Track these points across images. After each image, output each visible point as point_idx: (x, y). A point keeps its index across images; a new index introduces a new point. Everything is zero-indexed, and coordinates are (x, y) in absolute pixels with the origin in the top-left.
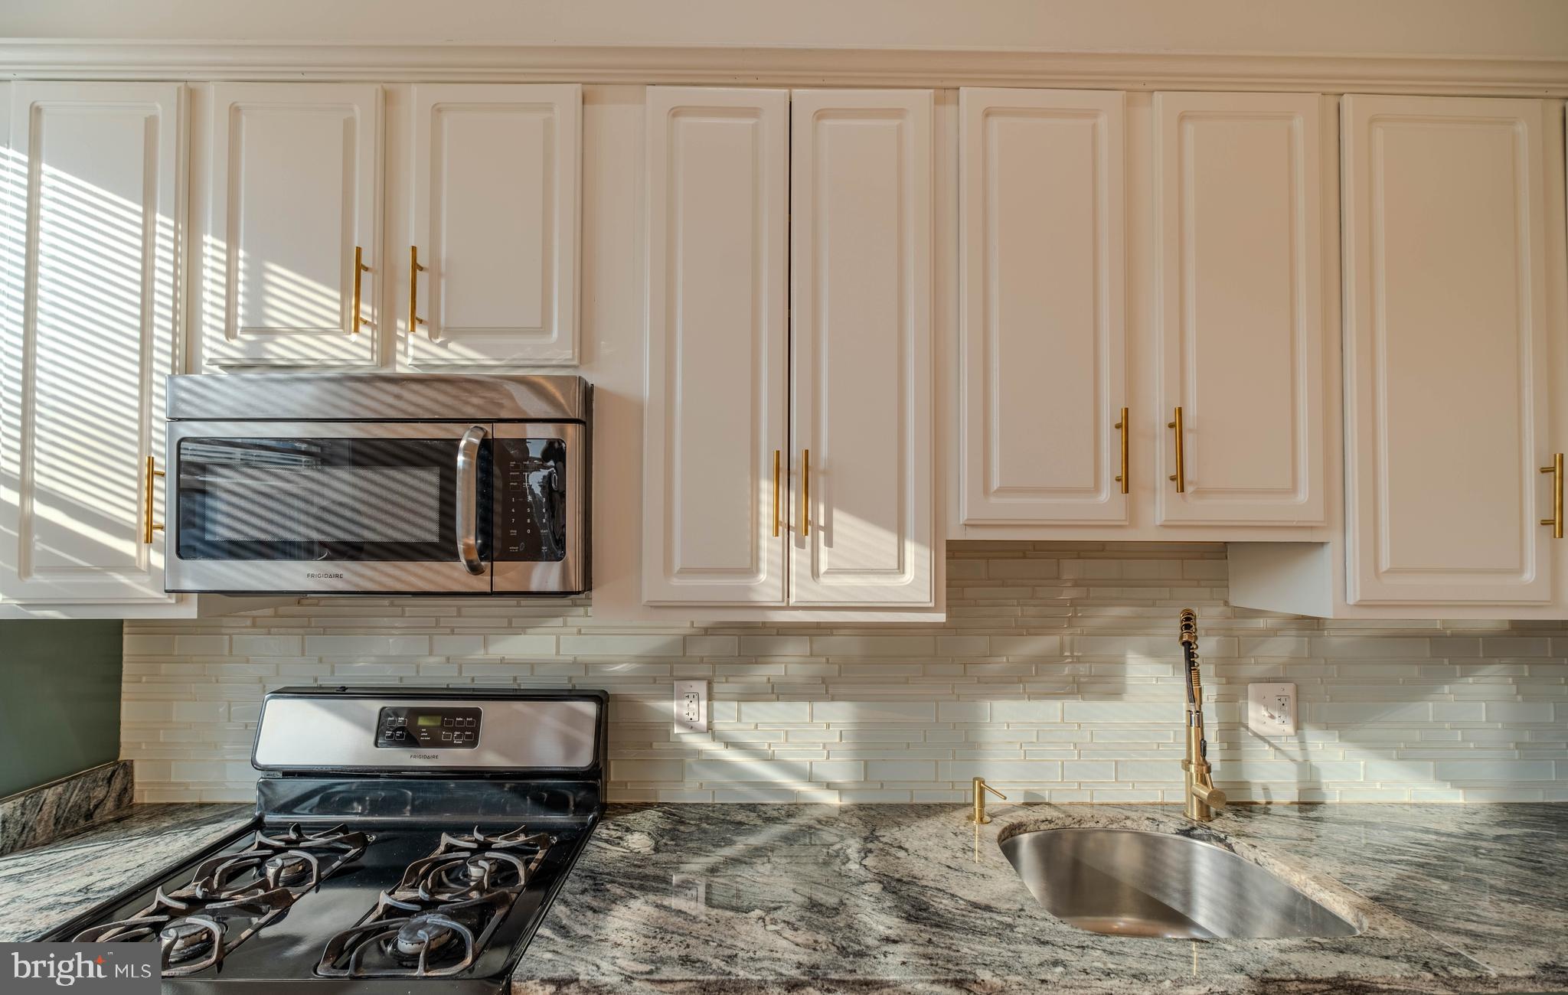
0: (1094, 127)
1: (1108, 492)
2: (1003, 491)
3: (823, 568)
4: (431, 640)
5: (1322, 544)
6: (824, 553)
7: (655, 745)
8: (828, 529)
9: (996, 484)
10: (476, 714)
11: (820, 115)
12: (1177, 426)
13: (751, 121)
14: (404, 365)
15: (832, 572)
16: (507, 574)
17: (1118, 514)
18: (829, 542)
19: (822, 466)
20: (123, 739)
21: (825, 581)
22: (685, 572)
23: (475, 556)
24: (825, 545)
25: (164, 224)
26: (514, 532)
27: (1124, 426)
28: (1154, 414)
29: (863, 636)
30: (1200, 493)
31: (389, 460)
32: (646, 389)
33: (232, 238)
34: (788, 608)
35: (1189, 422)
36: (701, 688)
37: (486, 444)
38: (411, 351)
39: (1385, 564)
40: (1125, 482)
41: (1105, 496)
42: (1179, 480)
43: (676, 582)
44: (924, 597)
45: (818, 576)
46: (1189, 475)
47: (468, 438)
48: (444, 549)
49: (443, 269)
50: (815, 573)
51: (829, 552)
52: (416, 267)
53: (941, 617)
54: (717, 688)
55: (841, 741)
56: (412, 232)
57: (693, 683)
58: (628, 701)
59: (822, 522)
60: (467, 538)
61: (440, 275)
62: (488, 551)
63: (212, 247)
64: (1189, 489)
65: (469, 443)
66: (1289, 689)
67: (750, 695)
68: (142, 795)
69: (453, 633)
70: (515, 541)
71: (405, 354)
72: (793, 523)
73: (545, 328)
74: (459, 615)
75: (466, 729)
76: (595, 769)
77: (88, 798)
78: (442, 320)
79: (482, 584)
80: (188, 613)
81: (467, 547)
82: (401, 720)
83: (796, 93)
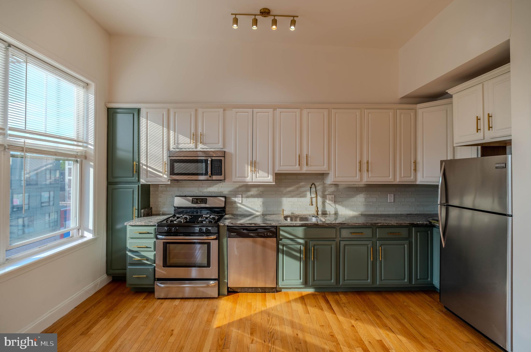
0: (296, 114)
1: (297, 166)
2: (283, 166)
3: (257, 177)
4: (198, 188)
5: (329, 173)
6: (258, 174)
7: (233, 205)
8: (258, 171)
9: (282, 165)
10: (206, 199)
11: (257, 113)
12: (307, 156)
13: (247, 114)
14: (199, 149)
16: (214, 177)
17: (298, 169)
18: (258, 173)
19: (257, 162)
20: (151, 204)
21: (258, 178)
22: (238, 177)
23: (210, 175)
25: (165, 129)
26: (215, 172)
27: (299, 157)
28: (304, 155)
30: (311, 166)
31: (192, 162)
32: (233, 152)
33: (175, 132)
34: (252, 182)
35: (309, 156)
36: (240, 196)
37: (212, 160)
39: (337, 176)
40: (299, 165)
43: (237, 178)
44: (272, 181)
46: (308, 163)
47: (209, 159)
48: (206, 174)
49: (204, 135)
50: (256, 177)
52: (201, 135)
53: (274, 183)
54: (243, 196)
55: (262, 204)
56: (200, 131)
58: (229, 198)
60: (209, 173)
62: (212, 174)
63: (172, 133)
64: (309, 165)
65: (210, 160)
66: (333, 196)
67: (248, 197)
68: (153, 213)
69: (201, 187)
71: (199, 147)
72: (253, 170)
73: (219, 143)
75: (205, 201)
76: (224, 207)
77: (149, 212)
78: (204, 142)
79: (210, 179)
80: (169, 183)
81: (210, 174)
82: (195, 200)
83: (254, 109)
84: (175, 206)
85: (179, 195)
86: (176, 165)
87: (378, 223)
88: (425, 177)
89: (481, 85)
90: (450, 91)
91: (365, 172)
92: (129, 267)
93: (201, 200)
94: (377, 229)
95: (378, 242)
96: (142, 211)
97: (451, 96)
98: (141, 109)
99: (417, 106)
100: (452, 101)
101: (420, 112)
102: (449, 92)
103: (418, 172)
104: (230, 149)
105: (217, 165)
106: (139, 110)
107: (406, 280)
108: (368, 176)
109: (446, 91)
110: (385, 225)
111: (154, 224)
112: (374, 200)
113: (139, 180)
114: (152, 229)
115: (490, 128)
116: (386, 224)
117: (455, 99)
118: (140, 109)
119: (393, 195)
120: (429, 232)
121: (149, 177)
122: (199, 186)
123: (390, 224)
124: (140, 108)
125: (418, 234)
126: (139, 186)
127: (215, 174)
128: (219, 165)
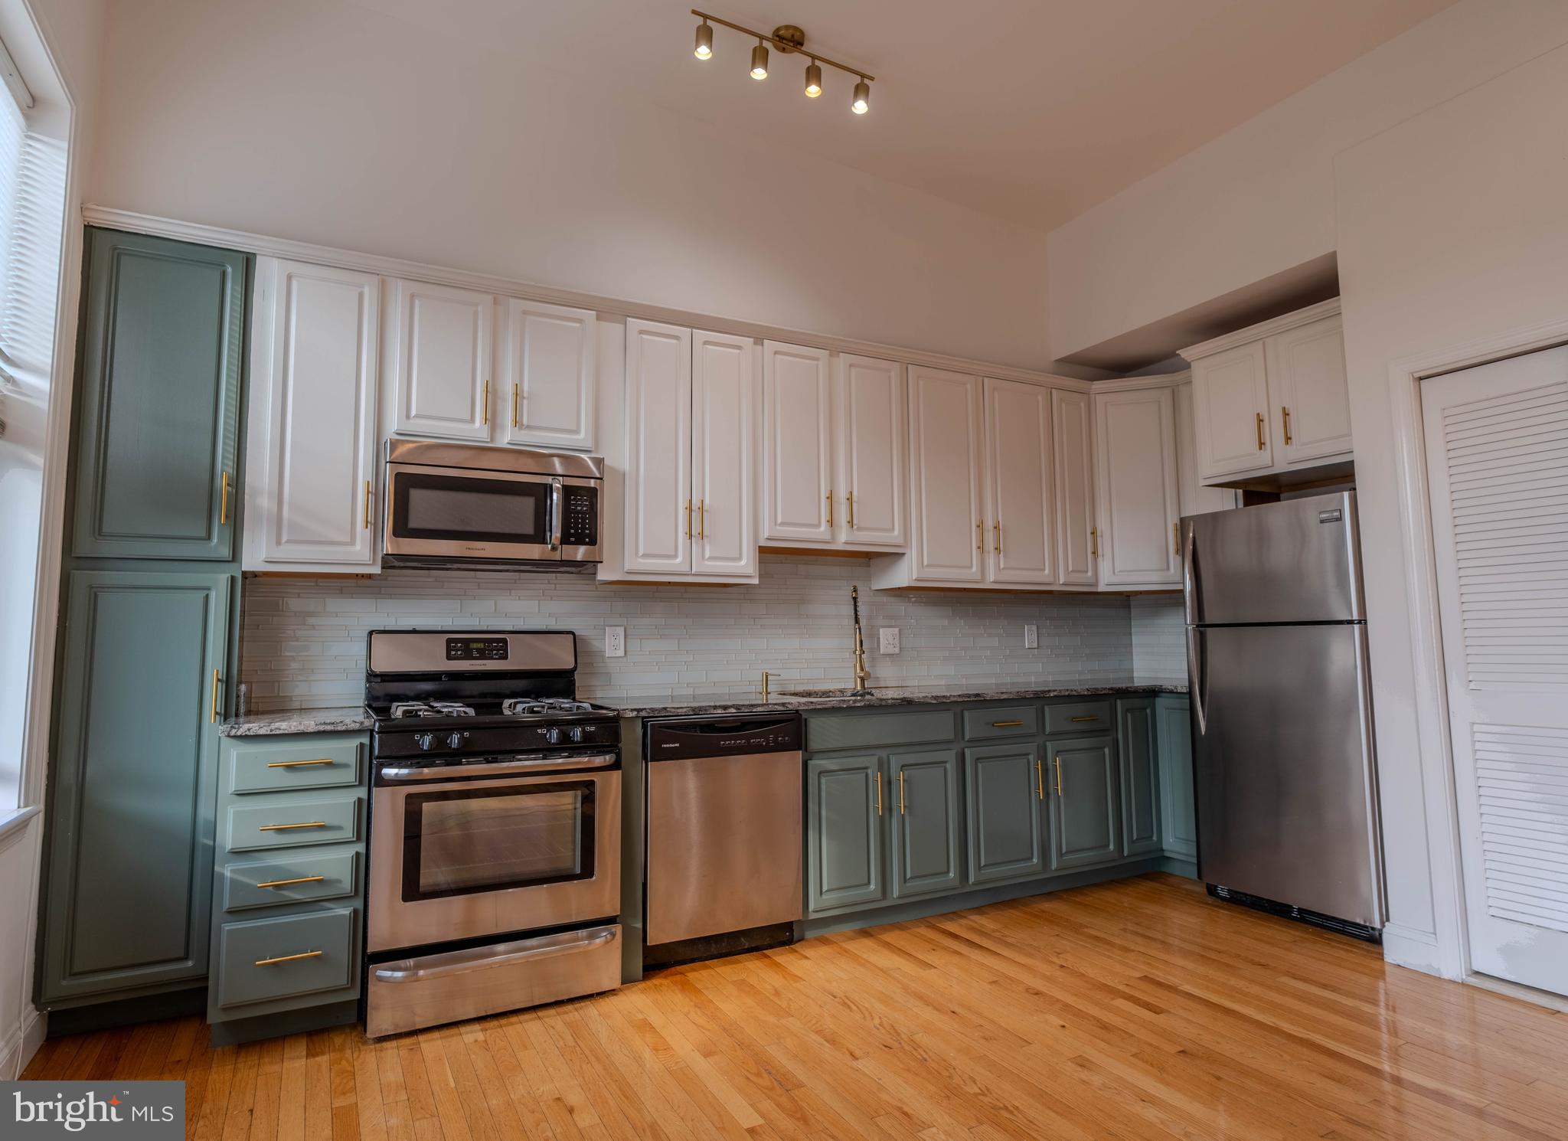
0: (817, 365)
1: (824, 527)
2: (782, 524)
3: (706, 556)
5: (904, 554)
6: (708, 549)
7: (595, 665)
8: (709, 538)
9: (779, 521)
10: (505, 641)
11: (706, 343)
12: (850, 499)
13: (674, 341)
14: (502, 443)
15: (711, 558)
16: (569, 552)
17: (827, 537)
18: (711, 543)
21: (707, 563)
22: (645, 556)
23: (559, 542)
24: (709, 545)
26: (572, 531)
27: (830, 498)
28: (842, 494)
30: (859, 529)
32: (626, 465)
33: (409, 370)
34: (690, 575)
35: (855, 498)
36: (621, 631)
37: (565, 488)
38: (509, 436)
39: (925, 563)
40: (831, 522)
41: (822, 529)
42: (851, 522)
43: (640, 561)
44: (750, 570)
45: (704, 560)
46: (855, 522)
47: (558, 484)
48: (539, 536)
49: (526, 395)
50: (703, 558)
51: (711, 550)
52: (516, 394)
53: (756, 580)
54: (629, 632)
55: (694, 660)
57: (617, 628)
58: (584, 637)
60: (556, 533)
61: (523, 398)
63: (396, 372)
64: (855, 527)
65: (558, 487)
66: (896, 631)
70: (572, 535)
72: (694, 534)
73: (578, 431)
75: (498, 650)
76: (571, 672)
78: (525, 421)
79: (557, 556)
80: (377, 570)
81: (556, 538)
82: (459, 645)
83: (694, 330)
86: (416, 495)
87: (1049, 691)
88: (1120, 572)
89: (1261, 342)
90: (1185, 354)
91: (992, 555)
92: (227, 927)
93: (481, 646)
94: (1047, 709)
95: (1049, 744)
97: (1187, 366)
98: (259, 260)
99: (1094, 387)
100: (1191, 376)
101: (1100, 400)
102: (1183, 356)
103: (1100, 559)
104: (619, 456)
105: (579, 508)
106: (248, 259)
107: (1111, 847)
108: (999, 567)
109: (1177, 352)
110: (1064, 696)
111: (362, 723)
112: (995, 642)
113: (234, 556)
114: (346, 750)
115: (1288, 439)
116: (1067, 693)
117: (1198, 371)
118: (251, 257)
119: (1034, 628)
120: (1148, 711)
121: (286, 542)
123: (1075, 693)
124: (255, 255)
125: (1129, 715)
126: (233, 579)
127: (573, 539)
128: (585, 508)
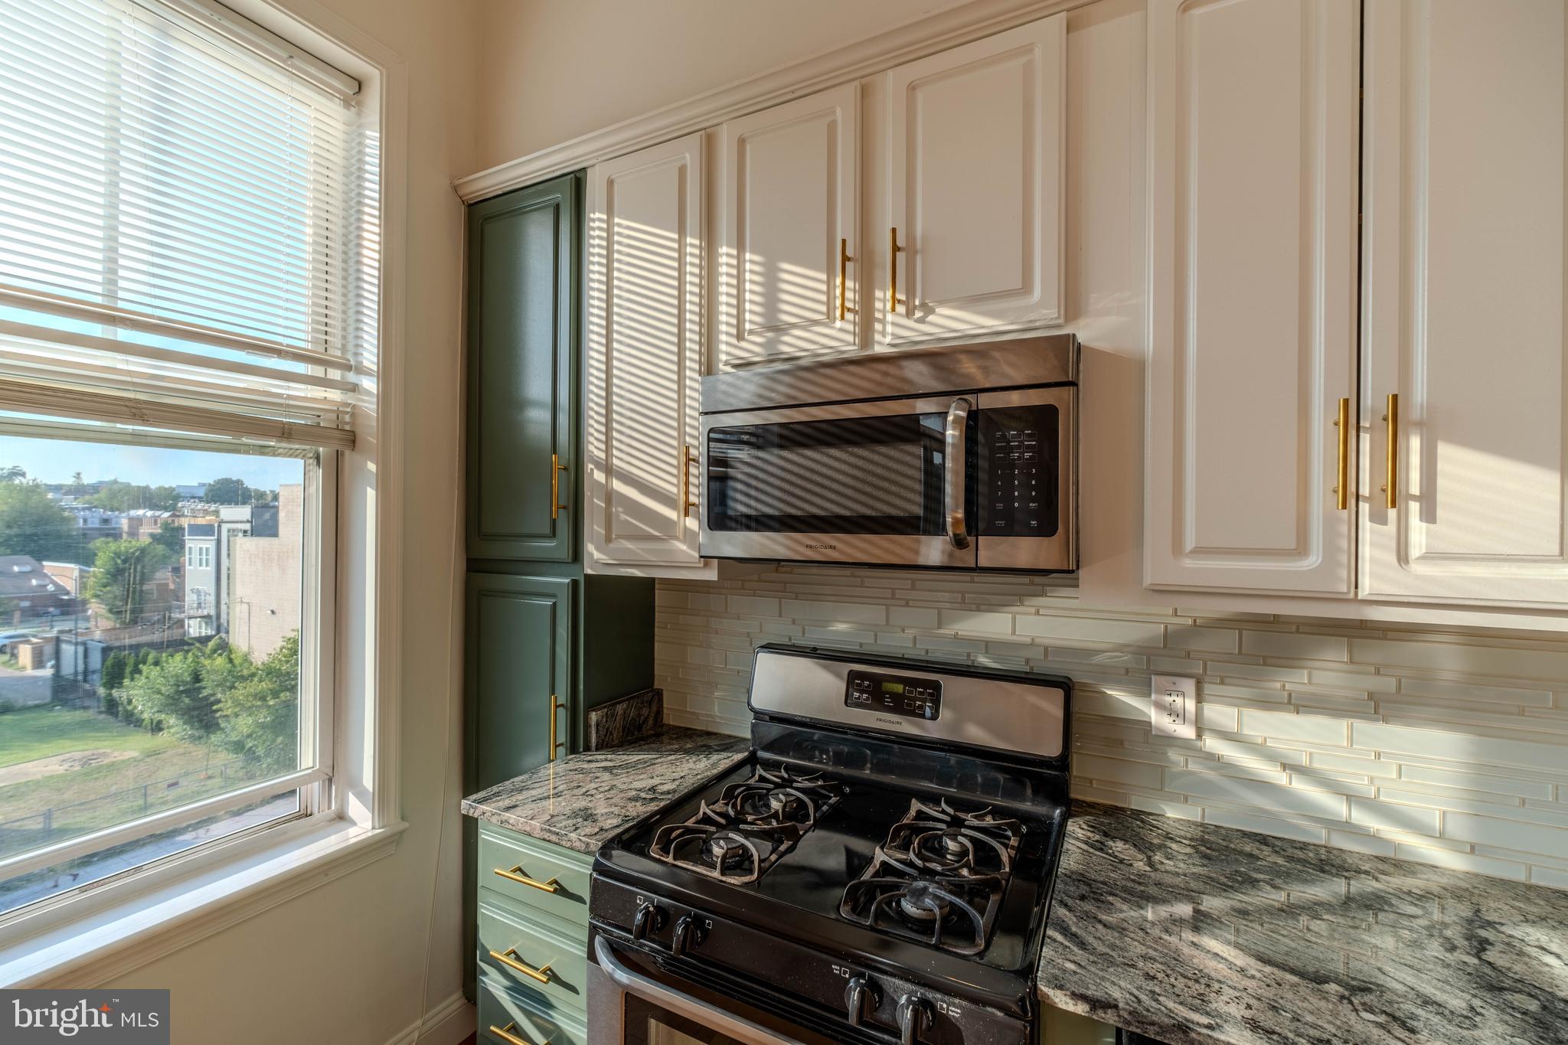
3: (1415, 552)
4: (888, 610)
6: (1418, 531)
8: (1428, 497)
10: (936, 686)
14: (882, 345)
15: (1429, 557)
16: (992, 550)
18: (1429, 515)
19: (1415, 414)
20: (656, 673)
21: (1417, 568)
22: (1199, 551)
23: (962, 530)
24: (1421, 520)
25: (693, 245)
26: (999, 506)
29: (1471, 645)
31: (853, 437)
32: (1149, 341)
33: (741, 246)
34: (1355, 600)
36: (1189, 686)
38: (889, 329)
43: (1189, 563)
45: (1407, 561)
47: (956, 412)
48: (930, 522)
50: (1403, 557)
51: (1428, 533)
52: (896, 249)
54: (1208, 689)
55: (1400, 778)
56: (888, 215)
57: (1179, 679)
59: (1415, 489)
60: (954, 512)
61: (915, 252)
62: (974, 524)
63: (725, 256)
65: (957, 417)
68: (668, 719)
69: (907, 605)
70: (1001, 515)
71: (884, 333)
72: (1365, 490)
73: (1026, 288)
74: (913, 588)
75: (926, 700)
76: (1063, 763)
77: (639, 715)
78: (919, 298)
79: (966, 558)
80: (713, 576)
81: (956, 522)
82: (866, 682)
84: (756, 703)
85: (785, 641)
93: (899, 688)
96: (594, 717)
98: (588, 174)
104: (1122, 326)
105: (1013, 456)
106: (579, 179)
111: (588, 844)
113: (577, 554)
118: (583, 175)
121: (622, 533)
122: (893, 598)
124: (585, 170)
126: (575, 584)
127: (1001, 523)
128: (1027, 455)
